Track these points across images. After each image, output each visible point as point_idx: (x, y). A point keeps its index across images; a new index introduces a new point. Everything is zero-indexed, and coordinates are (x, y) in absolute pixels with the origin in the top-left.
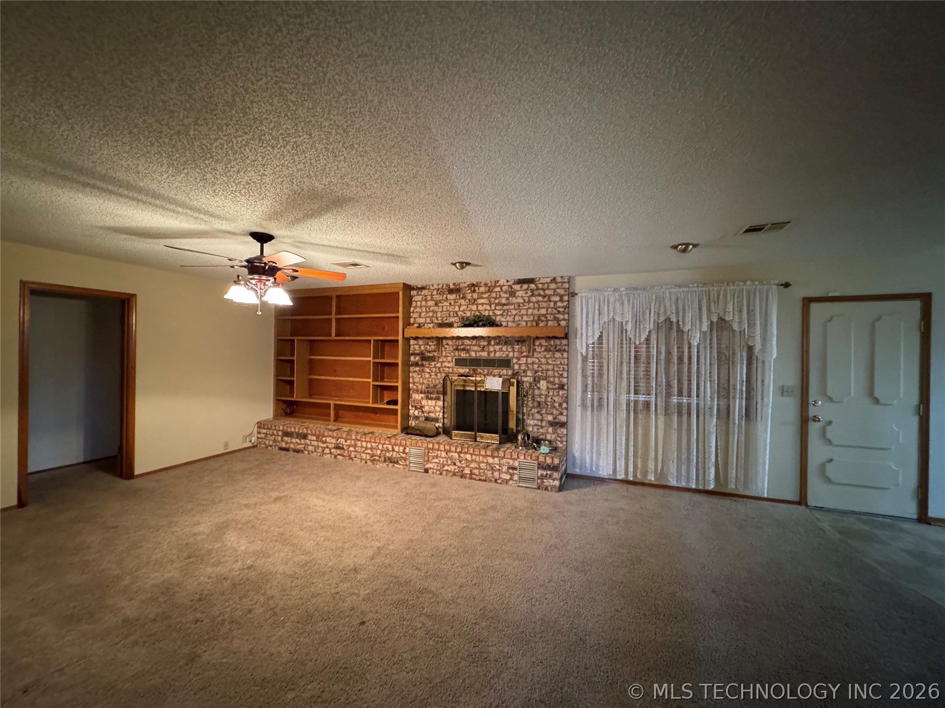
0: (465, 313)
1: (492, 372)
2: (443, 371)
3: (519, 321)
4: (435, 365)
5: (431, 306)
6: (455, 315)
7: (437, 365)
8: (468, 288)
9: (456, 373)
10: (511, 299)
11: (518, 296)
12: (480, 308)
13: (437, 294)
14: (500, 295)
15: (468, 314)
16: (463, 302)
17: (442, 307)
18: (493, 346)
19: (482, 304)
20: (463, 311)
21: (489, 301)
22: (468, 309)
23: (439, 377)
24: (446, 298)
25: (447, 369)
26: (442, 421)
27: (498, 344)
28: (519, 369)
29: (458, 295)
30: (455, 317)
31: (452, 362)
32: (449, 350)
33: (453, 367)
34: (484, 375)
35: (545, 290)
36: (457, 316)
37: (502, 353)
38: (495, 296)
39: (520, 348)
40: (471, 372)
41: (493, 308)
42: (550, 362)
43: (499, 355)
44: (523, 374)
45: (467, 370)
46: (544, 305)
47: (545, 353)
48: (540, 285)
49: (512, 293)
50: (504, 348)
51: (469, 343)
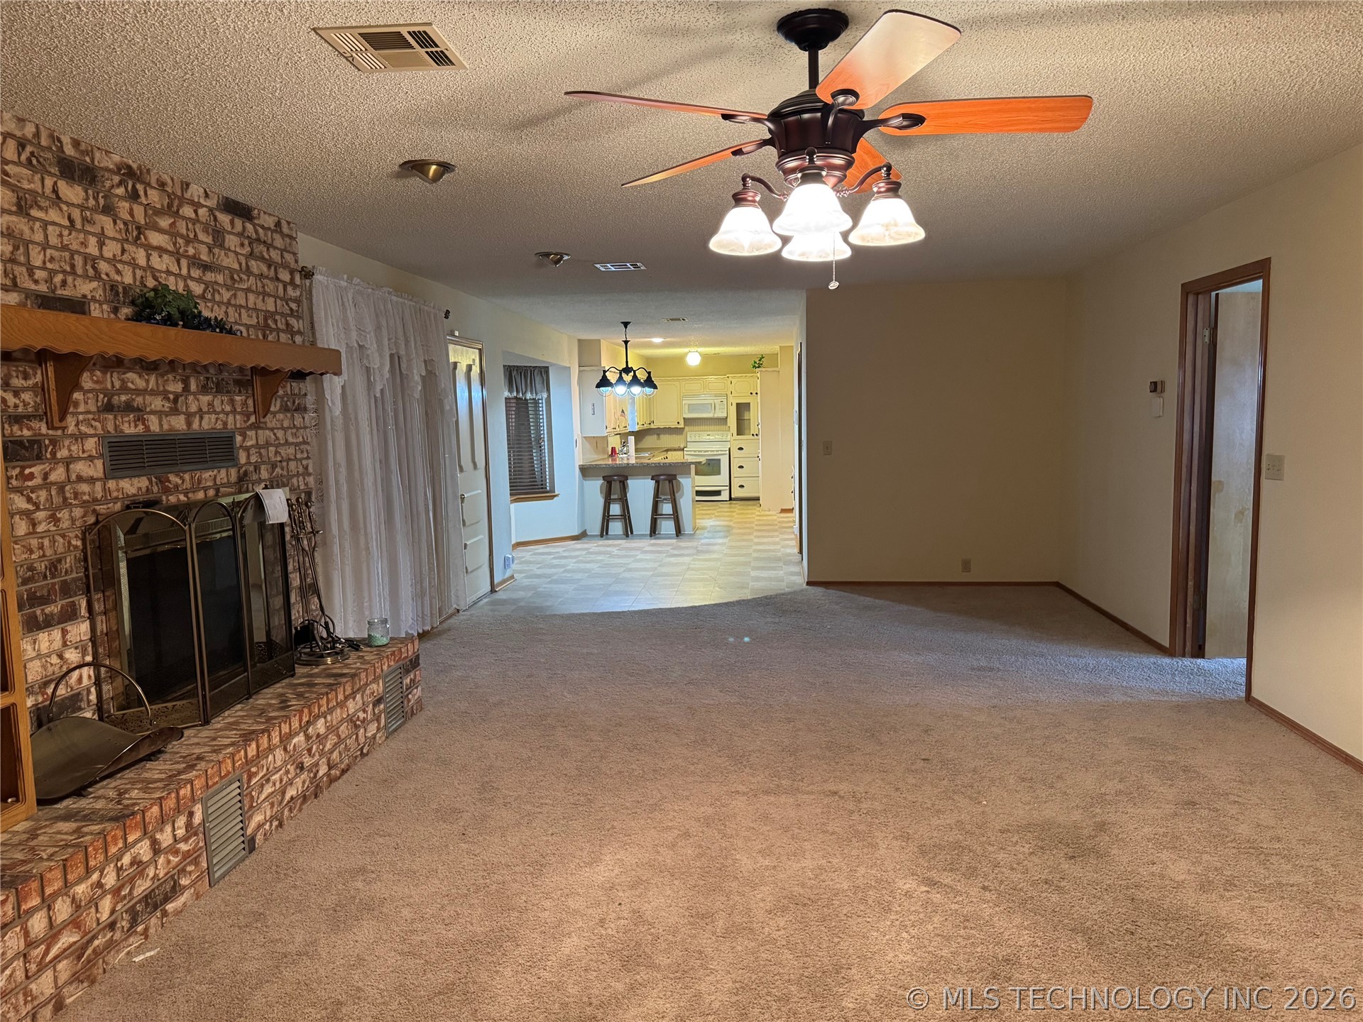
0: (118, 272)
1: (199, 481)
2: (76, 496)
3: (236, 322)
4: (46, 476)
6: (91, 272)
7: (54, 477)
8: (116, 179)
9: (117, 498)
10: (216, 251)
11: (229, 249)
12: (158, 262)
13: (20, 163)
14: (196, 235)
15: (128, 279)
16: (106, 221)
17: (45, 225)
18: (194, 394)
19: (161, 250)
20: (112, 261)
21: (175, 244)
22: (126, 257)
23: (65, 521)
24: (55, 189)
25: (84, 487)
26: (93, 697)
27: (204, 389)
28: (249, 463)
29: (90, 192)
30: (91, 279)
31: (102, 456)
32: (88, 412)
33: (106, 477)
34: (186, 495)
35: (269, 246)
36: (97, 276)
37: (213, 416)
38: (184, 231)
39: (245, 404)
40: (155, 489)
41: (184, 271)
42: (291, 440)
43: (208, 423)
44: (255, 477)
45: (143, 482)
46: (270, 286)
47: (280, 416)
48: (260, 230)
49: (218, 236)
50: (217, 403)
51: (141, 383)
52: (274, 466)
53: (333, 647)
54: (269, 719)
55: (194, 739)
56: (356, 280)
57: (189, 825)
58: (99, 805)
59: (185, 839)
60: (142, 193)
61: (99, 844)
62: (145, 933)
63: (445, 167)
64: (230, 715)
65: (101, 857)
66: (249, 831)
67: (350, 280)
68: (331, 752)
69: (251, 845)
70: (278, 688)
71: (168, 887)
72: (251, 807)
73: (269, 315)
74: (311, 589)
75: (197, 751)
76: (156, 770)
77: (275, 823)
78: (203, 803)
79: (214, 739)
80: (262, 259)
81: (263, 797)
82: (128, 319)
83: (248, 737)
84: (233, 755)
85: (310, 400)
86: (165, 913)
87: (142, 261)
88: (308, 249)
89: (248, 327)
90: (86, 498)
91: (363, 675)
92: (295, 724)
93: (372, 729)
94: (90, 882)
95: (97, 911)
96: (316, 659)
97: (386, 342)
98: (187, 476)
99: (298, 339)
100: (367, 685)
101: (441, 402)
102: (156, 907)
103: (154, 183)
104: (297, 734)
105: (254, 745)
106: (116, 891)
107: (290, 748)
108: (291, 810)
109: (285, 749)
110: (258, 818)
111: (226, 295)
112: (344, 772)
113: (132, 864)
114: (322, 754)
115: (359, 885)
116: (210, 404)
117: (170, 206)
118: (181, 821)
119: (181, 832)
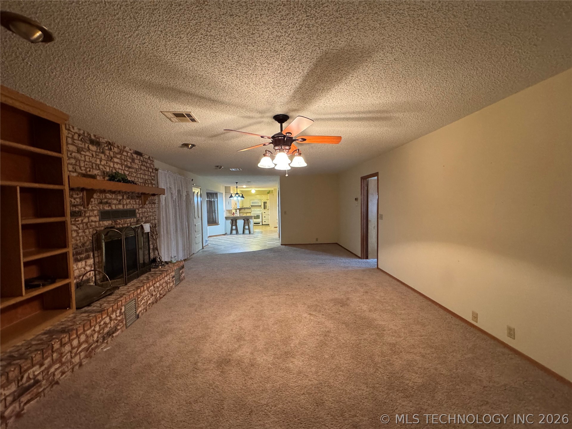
0: (105, 168)
1: (126, 222)
2: (91, 226)
3: (137, 181)
4: (82, 221)
5: (73, 152)
6: (97, 168)
7: (84, 221)
8: (106, 145)
9: (102, 226)
10: (132, 163)
11: (136, 163)
12: (116, 166)
13: (79, 140)
14: (127, 160)
15: (108, 170)
16: (103, 156)
17: (85, 156)
18: (125, 199)
19: (117, 163)
20: (104, 166)
21: (121, 162)
22: (107, 165)
23: (87, 233)
24: (88, 147)
25: (93, 223)
26: (94, 279)
27: (128, 198)
28: (140, 217)
29: (98, 148)
30: (97, 170)
31: (98, 215)
32: (95, 204)
33: (100, 221)
34: (122, 225)
35: (147, 163)
36: (99, 169)
37: (130, 205)
38: (124, 158)
39: (139, 202)
40: (113, 224)
41: (123, 168)
42: (151, 211)
43: (129, 207)
44: (141, 220)
45: (110, 222)
46: (147, 173)
47: (149, 205)
48: (145, 159)
49: (133, 160)
50: (131, 202)
51: (110, 197)
52: (146, 218)
53: (161, 264)
54: (144, 283)
55: (123, 289)
56: (169, 172)
57: (120, 312)
58: (95, 308)
59: (119, 316)
60: (112, 149)
61: (94, 319)
62: (107, 343)
63: (193, 145)
64: (132, 283)
65: (95, 323)
66: (137, 313)
67: (168, 171)
68: (161, 291)
69: (138, 317)
70: (146, 275)
71: (114, 330)
72: (138, 306)
73: (146, 180)
74: (156, 249)
75: (123, 292)
76: (111, 298)
77: (145, 310)
78: (125, 306)
79: (128, 289)
80: (145, 166)
81: (141, 303)
82: (107, 180)
83: (138, 288)
84: (133, 293)
85: (156, 201)
86: (113, 337)
87: (112, 166)
88: (157, 164)
89: (140, 183)
90: (93, 226)
91: (169, 270)
92: (151, 284)
93: (172, 284)
94: (91, 330)
95: (93, 337)
96: (157, 267)
97: (176, 186)
98: (122, 220)
99: (154, 186)
100: (170, 273)
101: (190, 201)
102: (110, 335)
103: (116, 146)
104: (151, 286)
105: (139, 290)
106: (99, 332)
107: (149, 290)
108: (149, 307)
109: (148, 291)
110: (140, 309)
111: (135, 175)
112: (164, 296)
113: (104, 324)
114: (158, 291)
115: (168, 325)
116: (129, 202)
117: (120, 152)
118: (118, 311)
119: (118, 314)
